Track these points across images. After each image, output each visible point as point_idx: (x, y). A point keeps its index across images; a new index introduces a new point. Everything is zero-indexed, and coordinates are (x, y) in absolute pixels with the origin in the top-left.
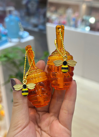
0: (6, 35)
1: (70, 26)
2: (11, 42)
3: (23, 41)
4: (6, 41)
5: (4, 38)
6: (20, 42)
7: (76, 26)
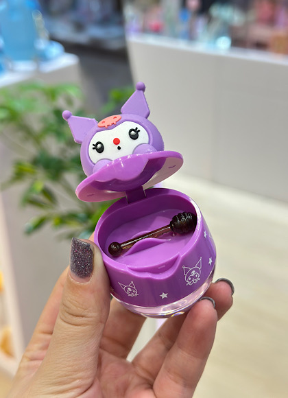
1: (175, 36)
2: (12, 71)
3: (49, 67)
6: (38, 72)
7: (191, 36)
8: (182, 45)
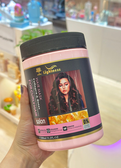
0: (28, 19)
2: (31, 25)
4: (28, 24)
5: (26, 21)
8: (91, 23)
